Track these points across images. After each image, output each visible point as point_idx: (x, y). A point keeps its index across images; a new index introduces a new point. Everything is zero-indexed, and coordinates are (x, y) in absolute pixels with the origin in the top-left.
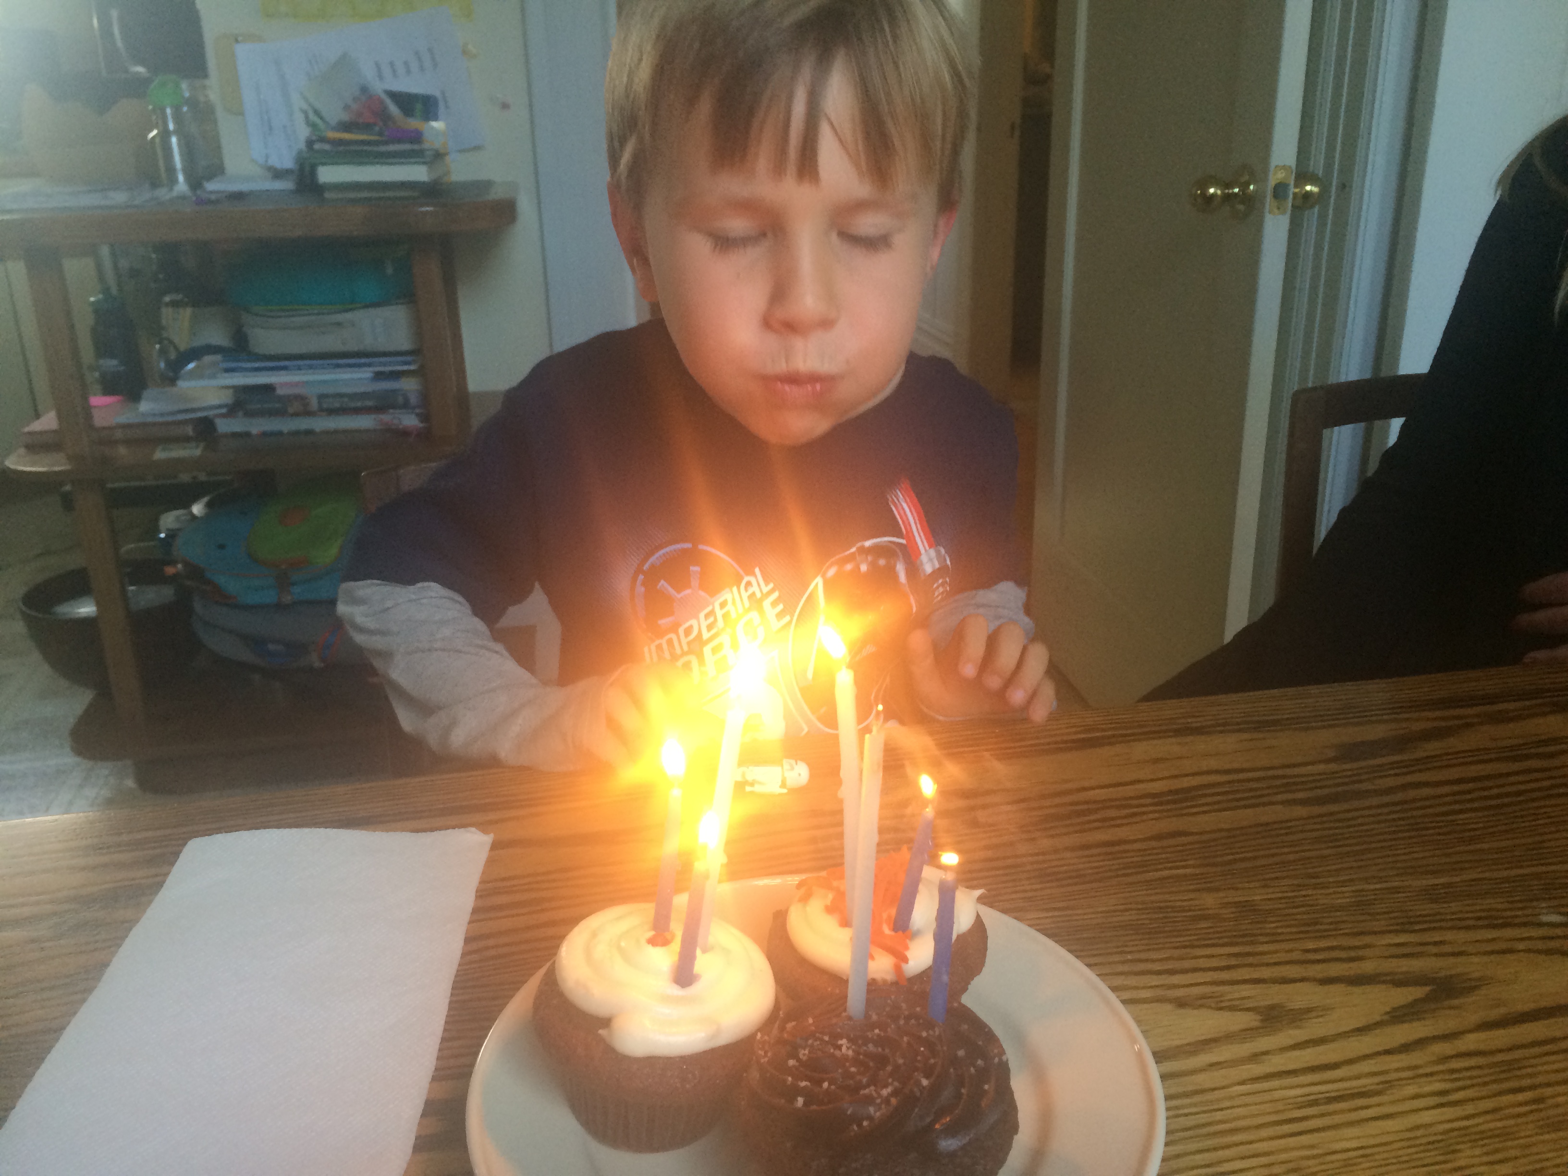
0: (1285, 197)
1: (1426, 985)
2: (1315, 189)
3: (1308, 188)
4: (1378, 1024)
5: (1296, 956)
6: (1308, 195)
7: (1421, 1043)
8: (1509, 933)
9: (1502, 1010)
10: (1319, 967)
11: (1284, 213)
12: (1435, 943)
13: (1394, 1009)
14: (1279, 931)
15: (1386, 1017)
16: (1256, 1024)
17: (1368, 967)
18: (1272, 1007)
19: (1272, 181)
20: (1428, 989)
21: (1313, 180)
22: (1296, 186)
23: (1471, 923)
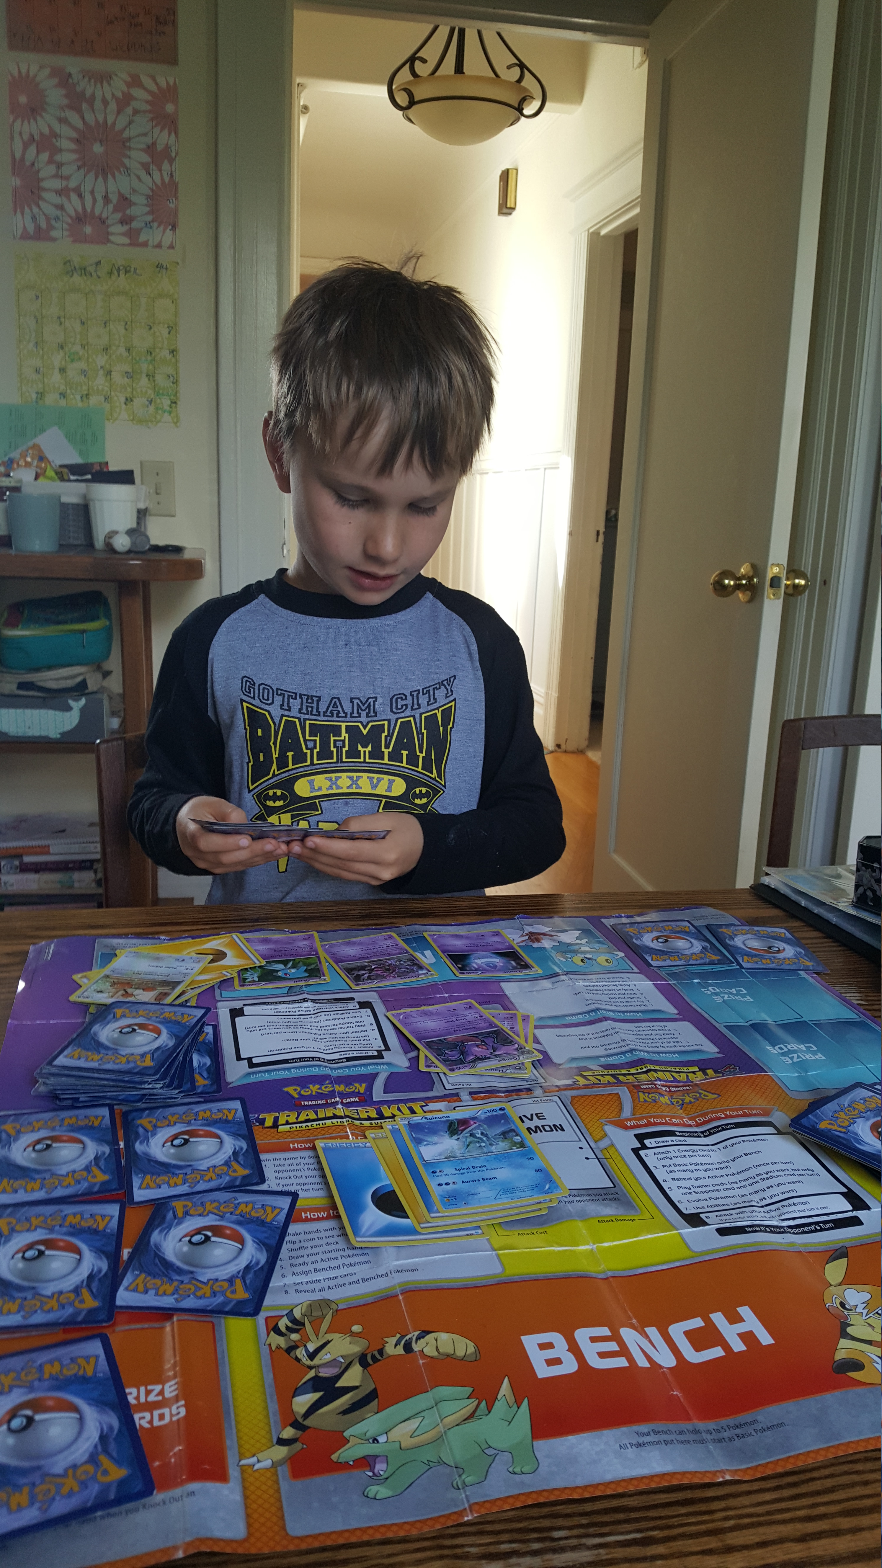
0: (779, 586)
2: (803, 582)
3: (797, 581)
6: (796, 587)
11: (779, 599)
19: (770, 575)
21: (802, 575)
22: (787, 579)
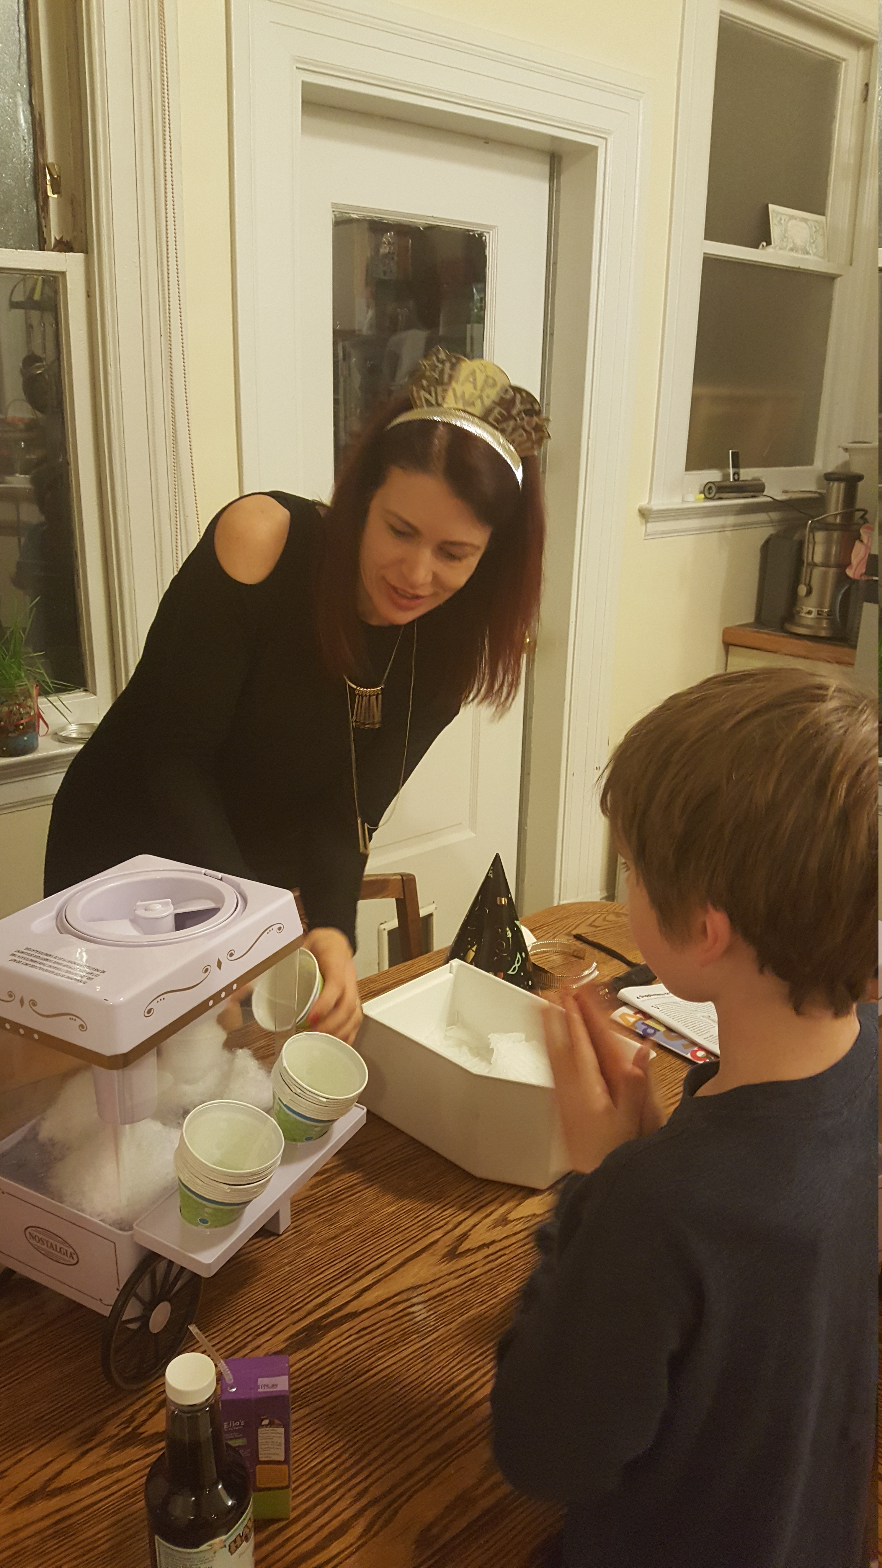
1: (459, 1254)
4: (470, 1230)
5: (507, 1251)
7: (456, 1227)
8: (434, 1292)
9: (431, 1251)
10: (498, 1249)
12: (461, 1276)
13: (467, 1238)
14: (518, 1261)
15: (469, 1234)
16: (508, 1216)
17: (481, 1255)
18: (506, 1225)
20: (458, 1252)
23: (449, 1294)
